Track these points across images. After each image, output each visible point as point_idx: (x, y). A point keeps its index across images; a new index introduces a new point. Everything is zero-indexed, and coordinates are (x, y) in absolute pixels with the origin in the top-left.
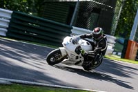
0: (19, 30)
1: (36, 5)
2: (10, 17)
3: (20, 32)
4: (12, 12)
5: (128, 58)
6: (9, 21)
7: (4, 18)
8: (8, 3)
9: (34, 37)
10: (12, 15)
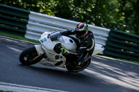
0: (116, 48)
1: (133, 24)
2: (107, 36)
3: (117, 50)
4: (109, 30)
6: (106, 39)
7: (102, 36)
8: (105, 21)
9: (131, 55)
10: (110, 33)
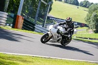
5: (17, 28)
